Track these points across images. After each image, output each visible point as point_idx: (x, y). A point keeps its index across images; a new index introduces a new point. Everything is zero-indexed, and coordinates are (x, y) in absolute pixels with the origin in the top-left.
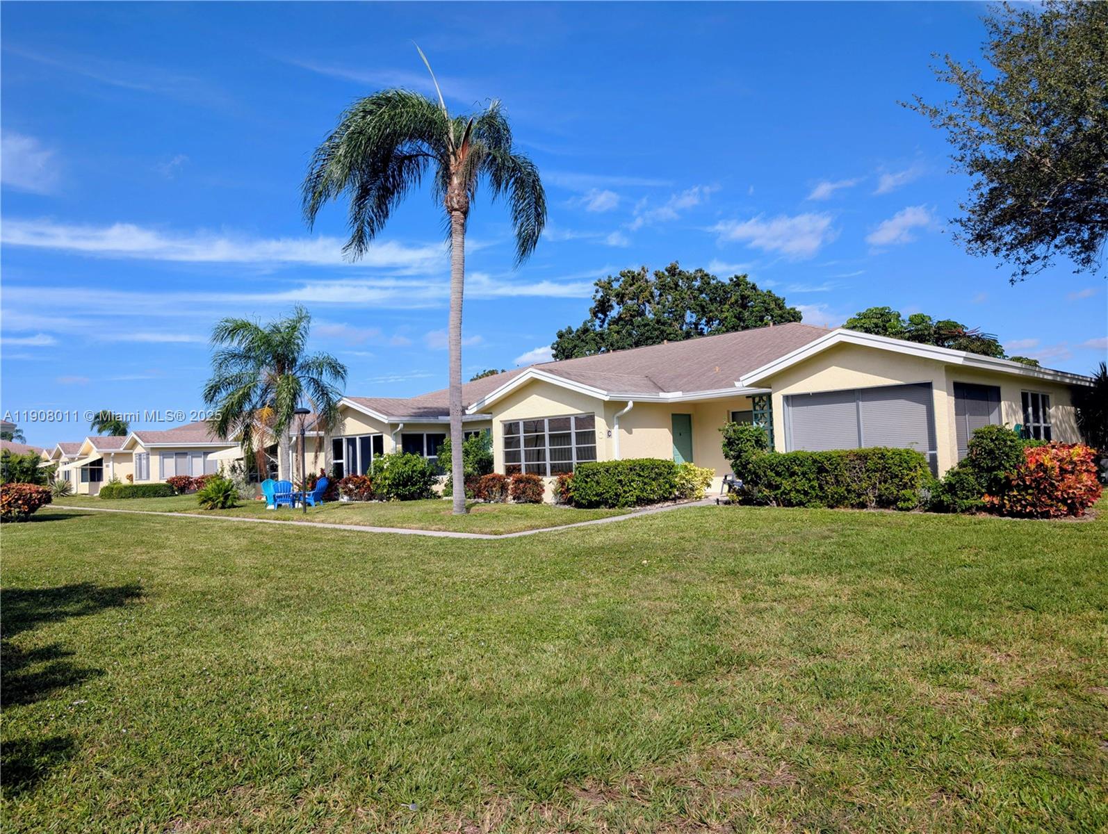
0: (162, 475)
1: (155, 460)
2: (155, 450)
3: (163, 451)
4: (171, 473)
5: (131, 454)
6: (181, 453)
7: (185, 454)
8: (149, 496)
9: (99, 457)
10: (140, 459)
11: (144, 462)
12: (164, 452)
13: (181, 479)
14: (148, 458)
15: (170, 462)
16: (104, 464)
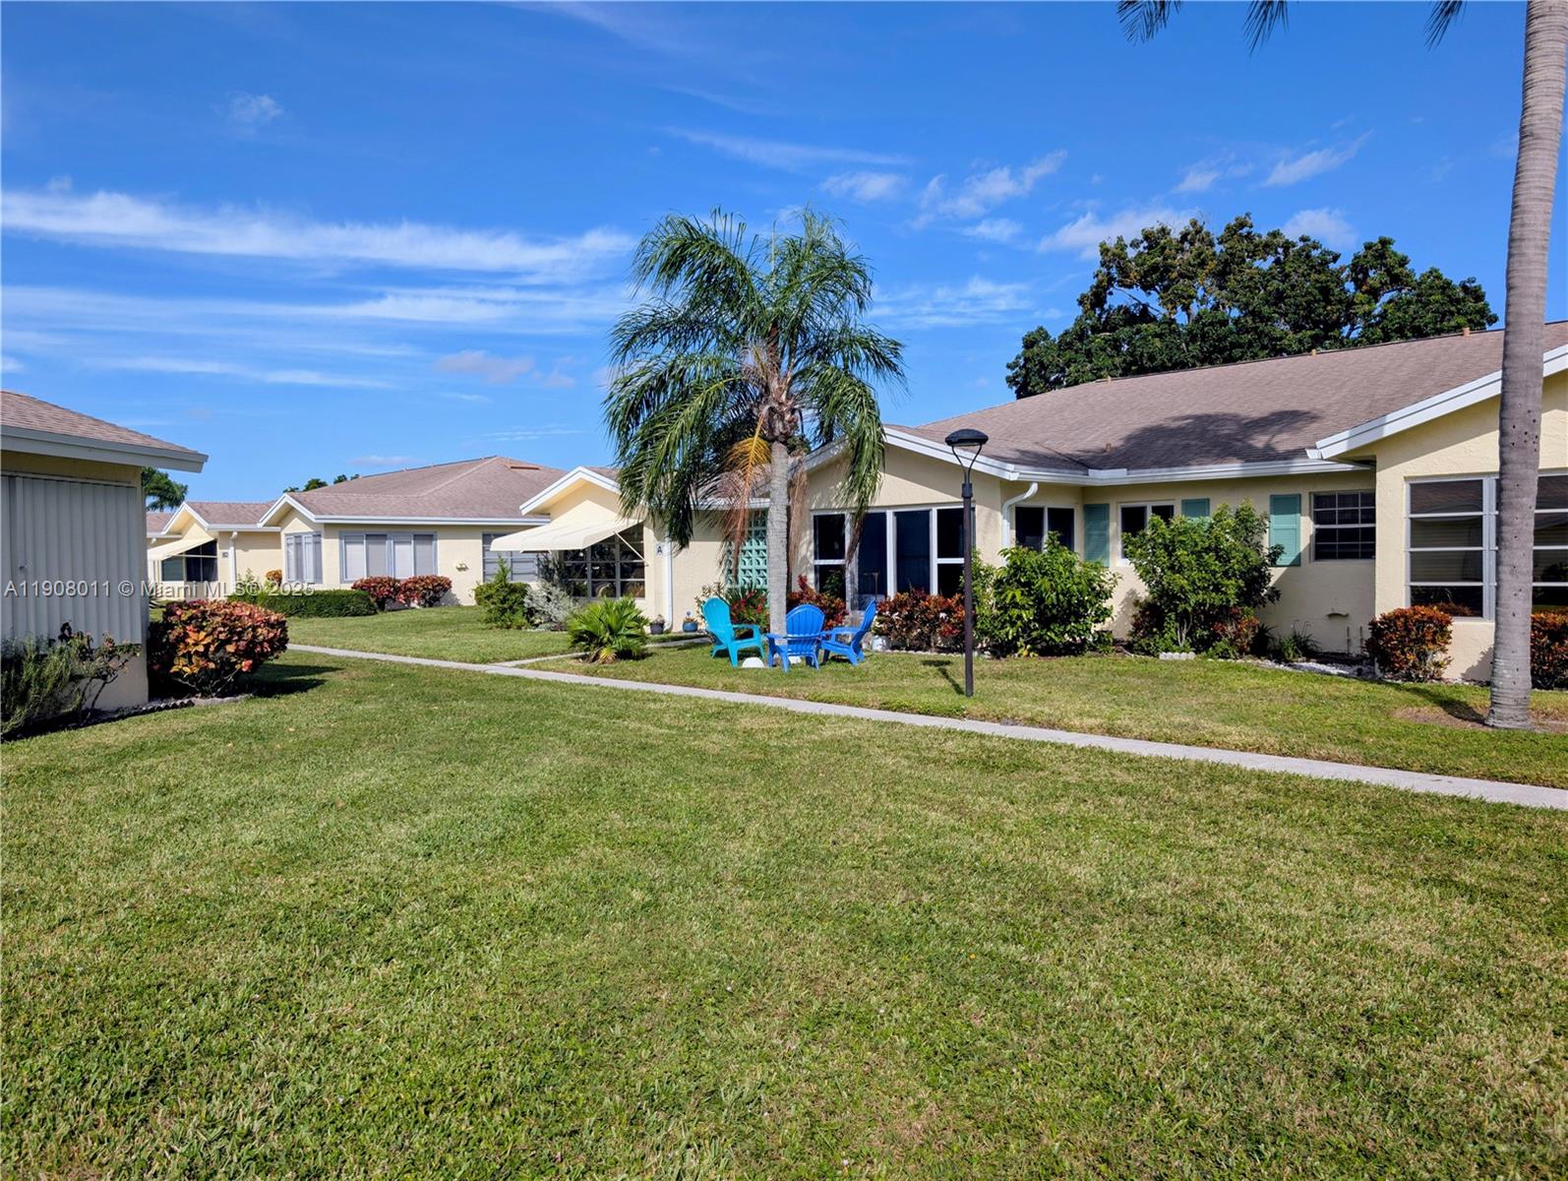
0: (344, 575)
1: (331, 546)
2: (332, 528)
3: (343, 530)
4: (359, 573)
5: (278, 534)
6: (376, 534)
7: (384, 537)
8: (330, 614)
9: (209, 539)
10: (298, 544)
11: (308, 552)
12: (348, 532)
13: (381, 582)
14: (318, 544)
15: (358, 551)
16: (219, 552)
